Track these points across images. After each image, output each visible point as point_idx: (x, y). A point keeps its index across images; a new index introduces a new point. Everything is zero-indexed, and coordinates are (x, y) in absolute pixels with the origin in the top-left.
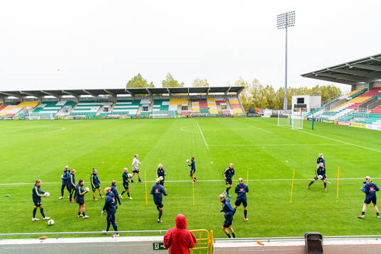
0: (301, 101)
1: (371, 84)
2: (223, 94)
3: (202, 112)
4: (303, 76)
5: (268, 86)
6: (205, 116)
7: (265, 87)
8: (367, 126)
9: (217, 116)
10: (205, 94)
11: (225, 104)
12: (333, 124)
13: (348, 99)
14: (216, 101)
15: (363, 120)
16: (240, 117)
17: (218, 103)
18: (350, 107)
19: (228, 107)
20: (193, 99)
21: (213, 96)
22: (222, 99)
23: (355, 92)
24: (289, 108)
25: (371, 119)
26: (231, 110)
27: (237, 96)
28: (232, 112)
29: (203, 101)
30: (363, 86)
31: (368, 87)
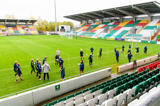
0: (63, 27)
1: (87, 22)
2: (25, 23)
3: (16, 33)
4: (64, 17)
5: (45, 21)
6: (18, 35)
7: (44, 21)
8: (91, 37)
9: (25, 35)
10: (15, 23)
11: (27, 29)
12: (79, 37)
13: (81, 27)
14: (22, 27)
15: (89, 35)
16: (36, 35)
17: (23, 28)
18: (82, 30)
19: (29, 30)
20: (7, 26)
21: (20, 25)
22: (25, 26)
23: (82, 25)
24: (58, 30)
25: (91, 35)
26: (31, 32)
27: (32, 25)
28: (32, 32)
29: (14, 27)
30: (84, 22)
31: (86, 23)
